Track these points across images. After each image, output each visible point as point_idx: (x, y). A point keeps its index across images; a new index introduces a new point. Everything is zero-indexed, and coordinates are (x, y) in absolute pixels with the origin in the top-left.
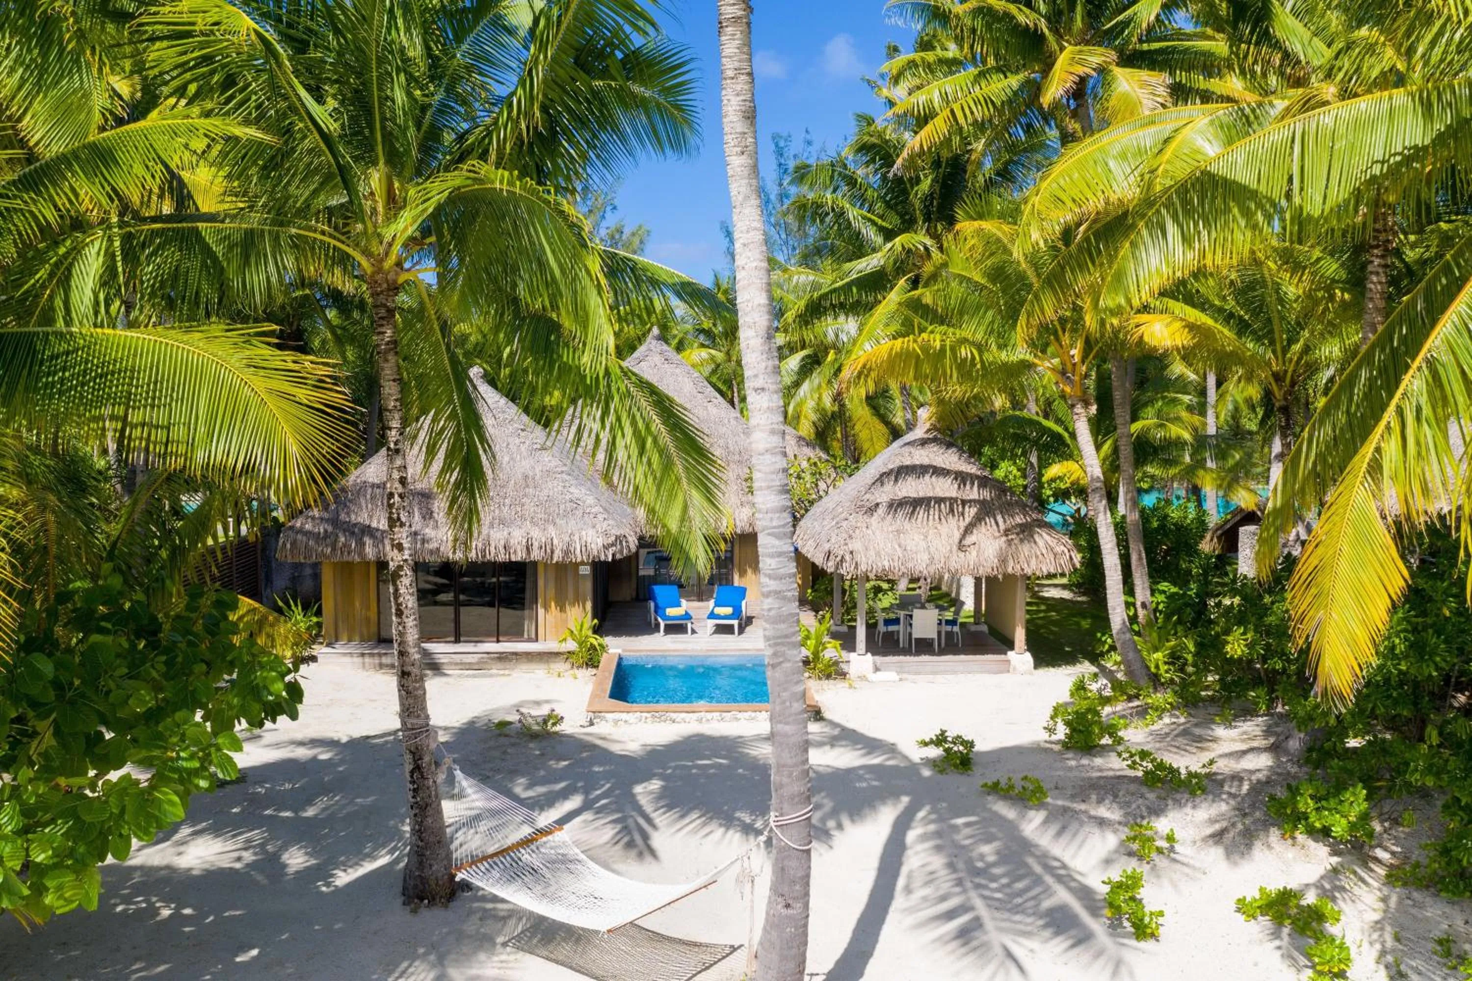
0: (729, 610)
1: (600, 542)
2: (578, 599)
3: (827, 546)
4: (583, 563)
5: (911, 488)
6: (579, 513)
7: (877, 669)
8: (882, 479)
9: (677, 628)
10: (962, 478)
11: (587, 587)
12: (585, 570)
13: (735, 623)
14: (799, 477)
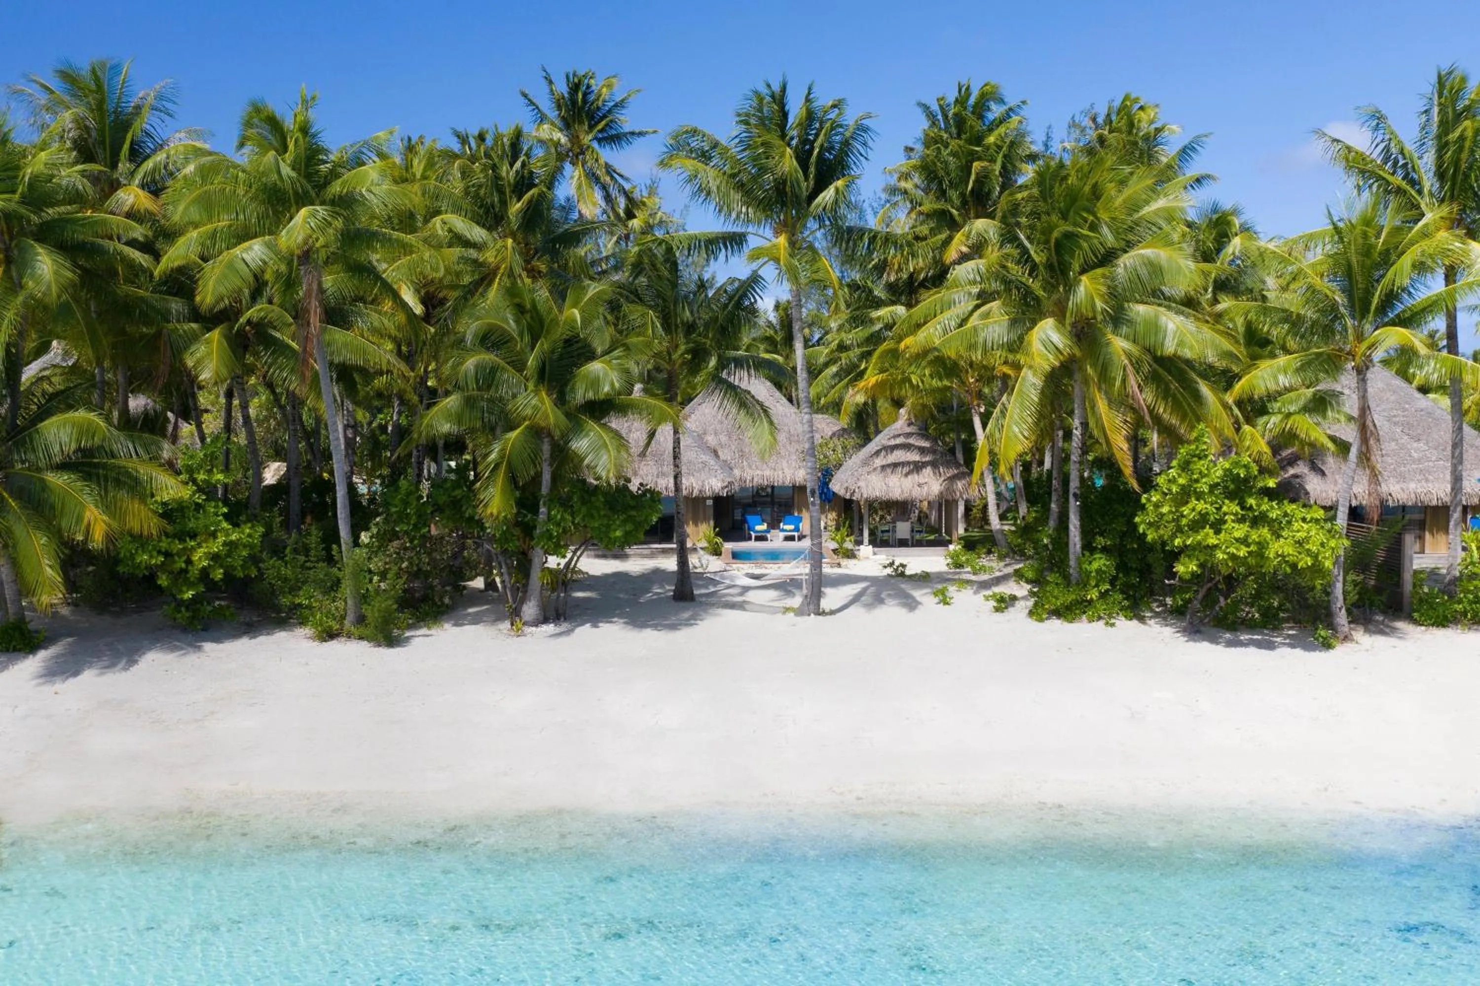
0: (792, 527)
1: (719, 485)
2: (705, 519)
3: (846, 485)
4: (709, 498)
5: (893, 458)
6: (707, 469)
7: (875, 554)
8: (877, 453)
9: (761, 538)
10: (922, 450)
11: (711, 512)
12: (710, 502)
13: (796, 534)
14: (834, 450)
